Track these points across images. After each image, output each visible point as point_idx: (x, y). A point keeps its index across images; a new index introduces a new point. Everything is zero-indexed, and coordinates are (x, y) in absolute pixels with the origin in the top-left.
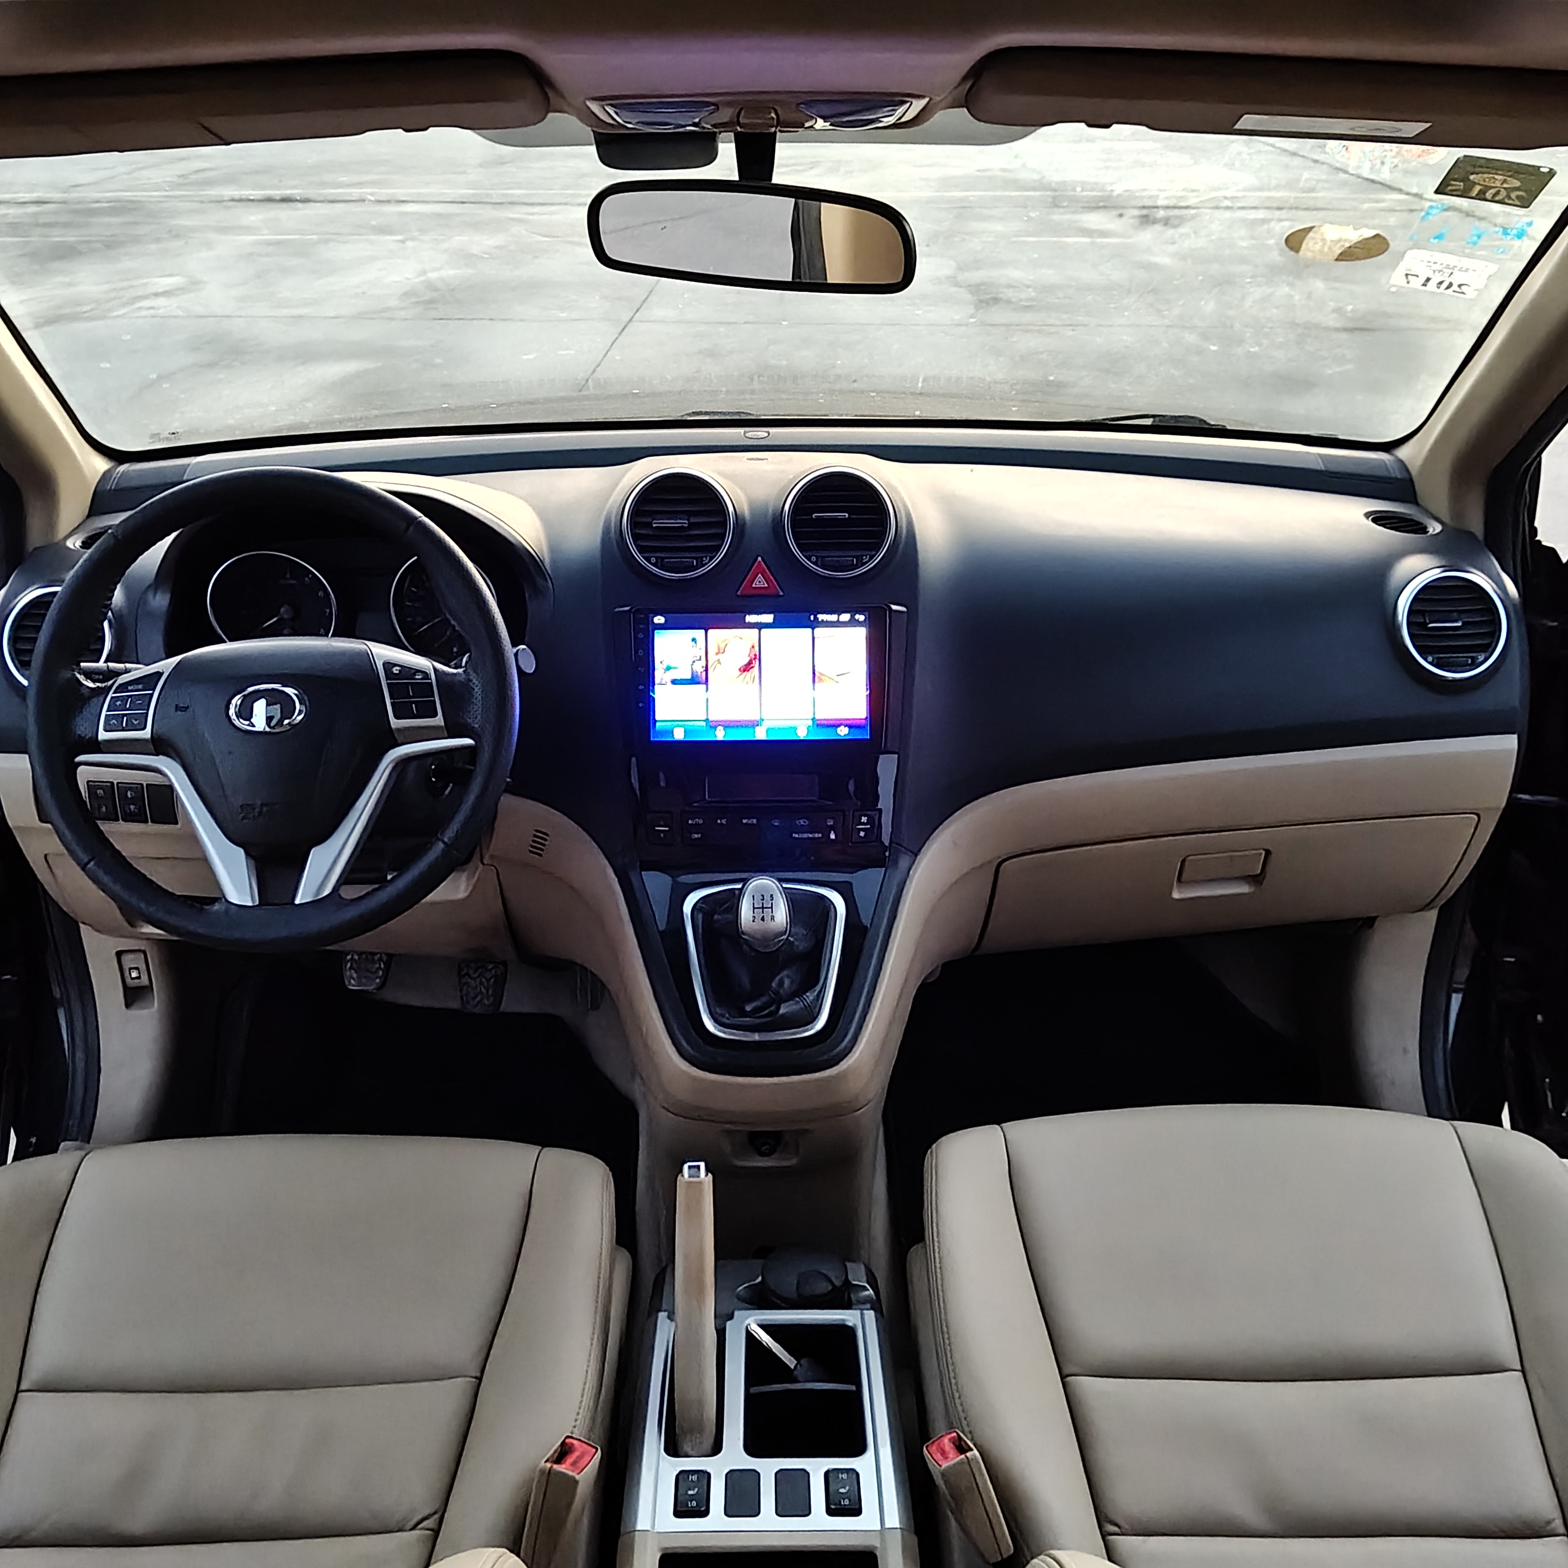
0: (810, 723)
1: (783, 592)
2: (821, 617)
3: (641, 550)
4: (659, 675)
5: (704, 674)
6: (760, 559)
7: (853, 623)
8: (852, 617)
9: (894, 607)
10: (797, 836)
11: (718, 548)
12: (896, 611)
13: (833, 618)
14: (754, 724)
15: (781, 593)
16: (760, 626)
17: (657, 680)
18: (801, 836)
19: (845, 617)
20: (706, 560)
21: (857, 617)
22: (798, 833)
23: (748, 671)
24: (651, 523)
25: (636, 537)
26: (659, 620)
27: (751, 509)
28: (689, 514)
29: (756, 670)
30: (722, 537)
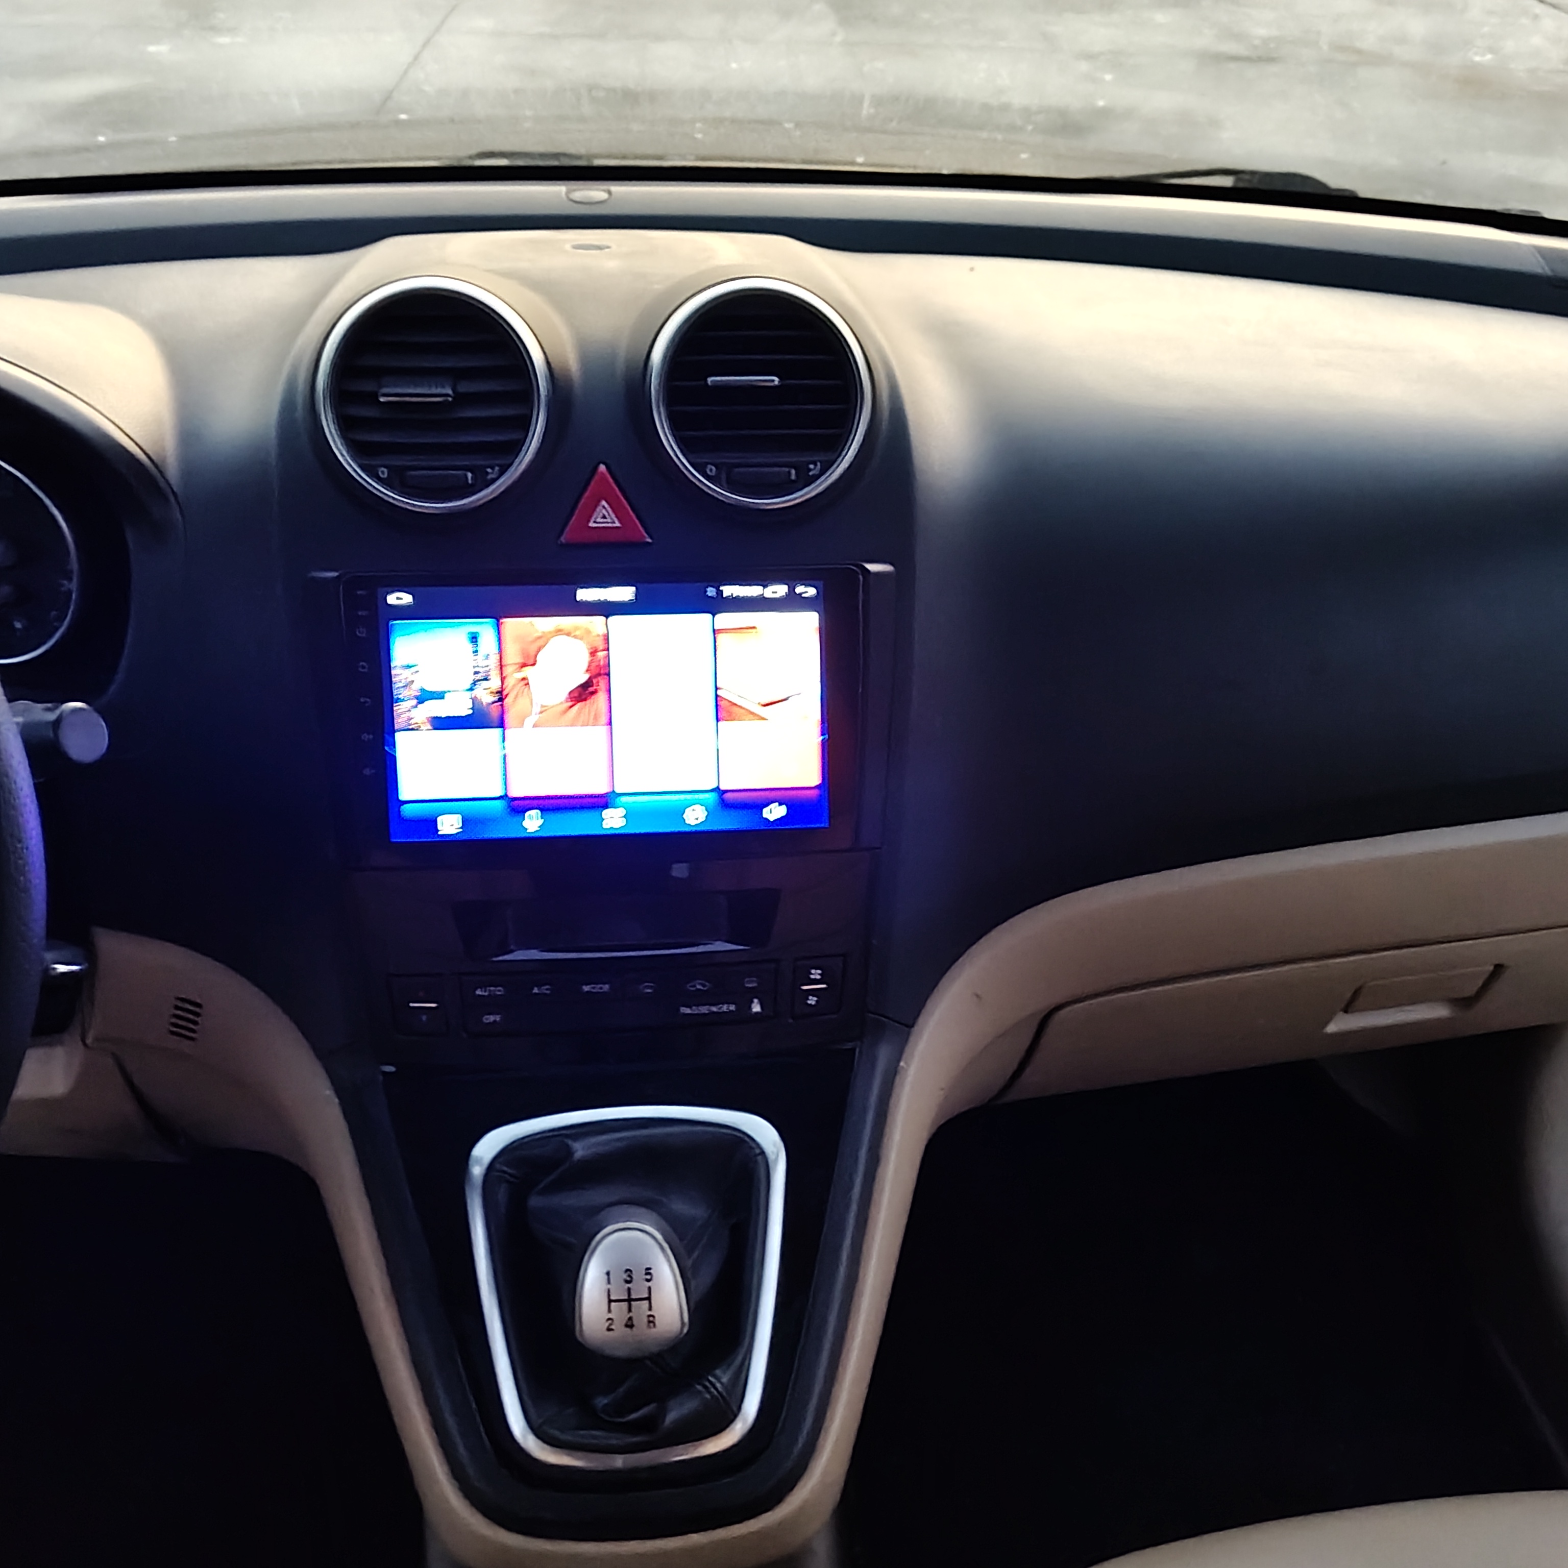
0: (712, 798)
1: (651, 538)
2: (729, 590)
3: (357, 449)
4: (403, 711)
5: (496, 706)
6: (602, 468)
7: (792, 603)
8: (792, 589)
9: (872, 567)
10: (688, 1011)
11: (516, 448)
12: (878, 574)
13: (753, 591)
14: (600, 802)
15: (649, 540)
16: (607, 609)
17: (399, 722)
18: (695, 1010)
19: (779, 590)
20: (491, 473)
21: (799, 589)
22: (690, 1007)
23: (585, 700)
24: (375, 396)
25: (345, 425)
26: (400, 598)
27: (585, 360)
28: (456, 375)
29: (601, 697)
30: (524, 424)
